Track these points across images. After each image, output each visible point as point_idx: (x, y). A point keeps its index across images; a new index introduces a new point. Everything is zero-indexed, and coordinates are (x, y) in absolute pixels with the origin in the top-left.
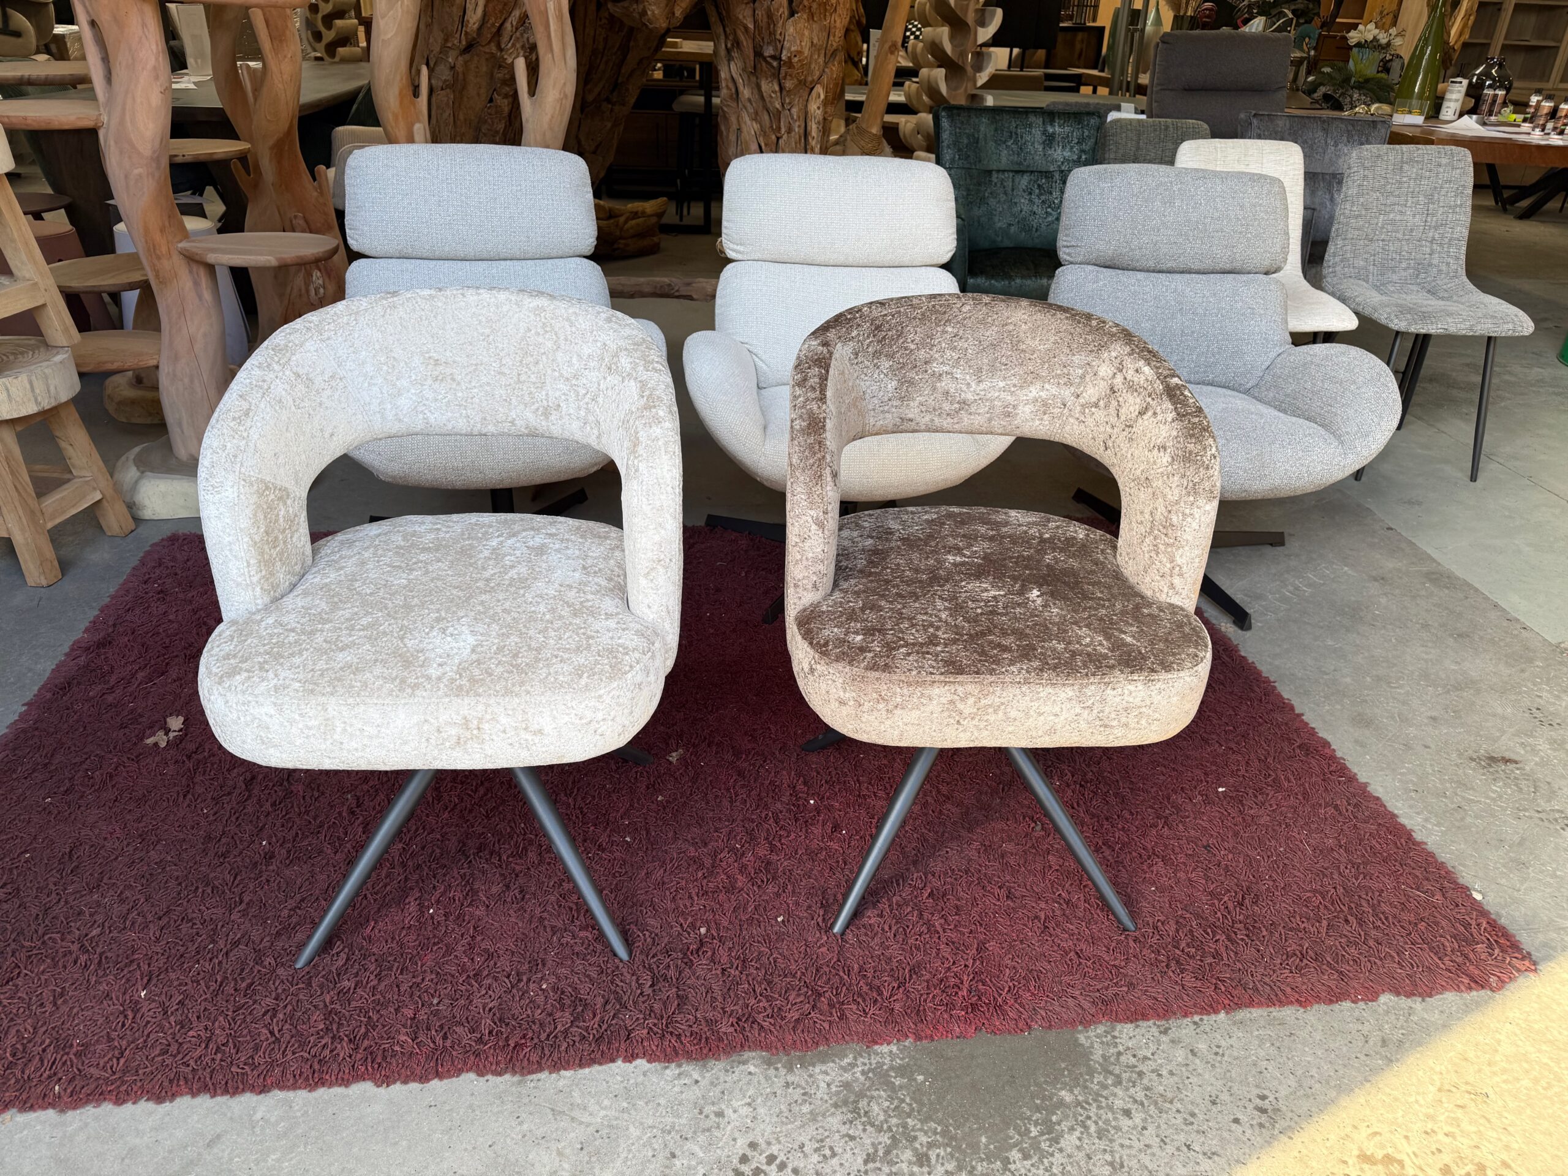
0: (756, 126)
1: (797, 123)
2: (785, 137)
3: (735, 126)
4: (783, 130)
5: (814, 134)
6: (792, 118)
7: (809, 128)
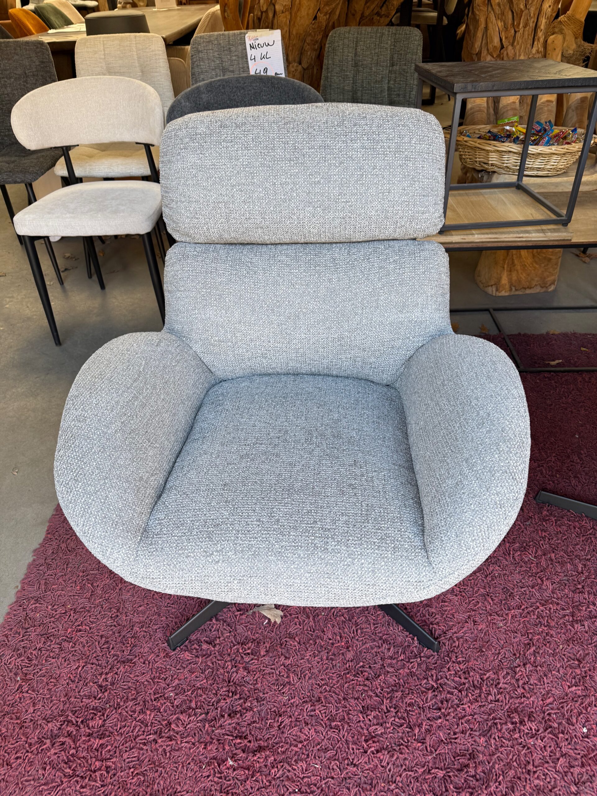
0: (500, 24)
1: (532, 20)
2: (521, 31)
3: (483, 26)
4: (521, 25)
5: (542, 27)
6: (530, 16)
7: (539, 23)
